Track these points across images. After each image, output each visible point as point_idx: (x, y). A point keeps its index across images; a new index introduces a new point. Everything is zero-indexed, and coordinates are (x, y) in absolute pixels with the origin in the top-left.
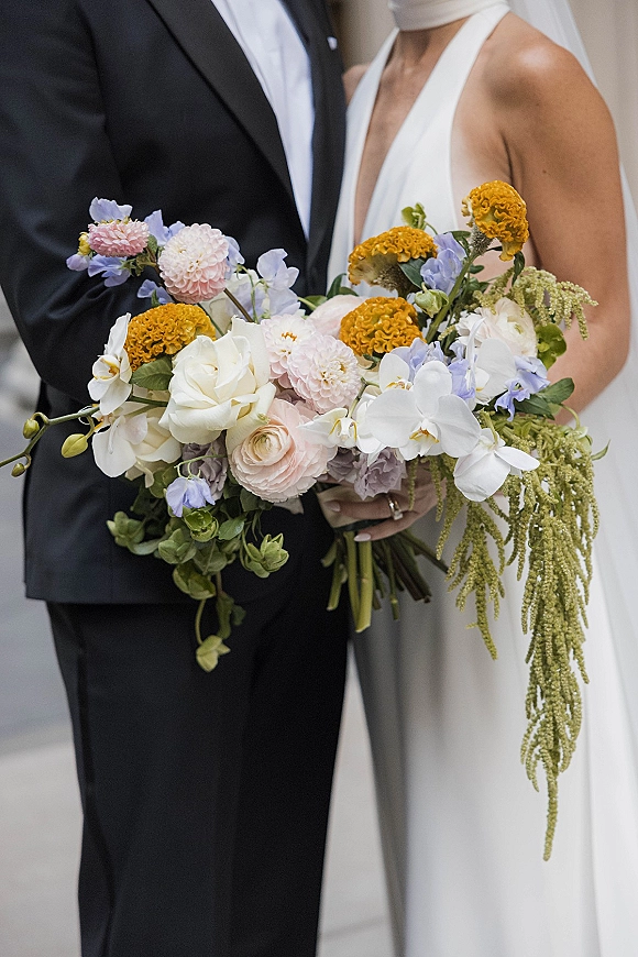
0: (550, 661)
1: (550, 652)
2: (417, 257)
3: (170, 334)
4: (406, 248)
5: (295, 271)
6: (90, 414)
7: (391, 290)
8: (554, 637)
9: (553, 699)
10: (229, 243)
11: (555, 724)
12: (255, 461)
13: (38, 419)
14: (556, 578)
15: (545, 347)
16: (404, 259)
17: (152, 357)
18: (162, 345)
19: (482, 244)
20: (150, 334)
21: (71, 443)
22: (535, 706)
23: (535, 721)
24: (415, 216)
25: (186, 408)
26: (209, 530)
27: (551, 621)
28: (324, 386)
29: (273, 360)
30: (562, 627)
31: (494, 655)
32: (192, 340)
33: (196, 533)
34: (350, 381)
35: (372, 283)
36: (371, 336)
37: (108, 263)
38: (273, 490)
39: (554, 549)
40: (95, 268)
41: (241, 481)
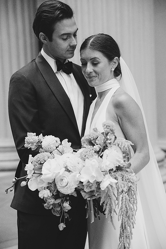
0: (124, 228)
1: (124, 226)
2: (95, 138)
3: (42, 159)
4: (92, 137)
5: (70, 143)
6: (26, 177)
7: (91, 146)
8: (125, 222)
9: (124, 237)
10: (58, 139)
11: (124, 244)
12: (61, 185)
13: (15, 179)
14: (126, 208)
15: (124, 155)
16: (92, 139)
17: (39, 164)
18: (40, 161)
19: (107, 134)
20: (38, 159)
21: (22, 183)
22: (121, 239)
23: (121, 242)
24: (95, 130)
25: (45, 175)
26: (52, 201)
27: (124, 219)
28: (74, 168)
29: (64, 163)
30: (127, 220)
31: (115, 229)
32: (47, 160)
33: (49, 202)
34: (80, 166)
35: (87, 145)
36: (85, 156)
37: (32, 145)
38: (65, 192)
39: (125, 202)
40: (29, 147)
41: (59, 190)
